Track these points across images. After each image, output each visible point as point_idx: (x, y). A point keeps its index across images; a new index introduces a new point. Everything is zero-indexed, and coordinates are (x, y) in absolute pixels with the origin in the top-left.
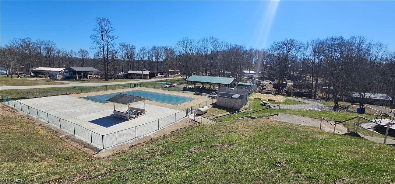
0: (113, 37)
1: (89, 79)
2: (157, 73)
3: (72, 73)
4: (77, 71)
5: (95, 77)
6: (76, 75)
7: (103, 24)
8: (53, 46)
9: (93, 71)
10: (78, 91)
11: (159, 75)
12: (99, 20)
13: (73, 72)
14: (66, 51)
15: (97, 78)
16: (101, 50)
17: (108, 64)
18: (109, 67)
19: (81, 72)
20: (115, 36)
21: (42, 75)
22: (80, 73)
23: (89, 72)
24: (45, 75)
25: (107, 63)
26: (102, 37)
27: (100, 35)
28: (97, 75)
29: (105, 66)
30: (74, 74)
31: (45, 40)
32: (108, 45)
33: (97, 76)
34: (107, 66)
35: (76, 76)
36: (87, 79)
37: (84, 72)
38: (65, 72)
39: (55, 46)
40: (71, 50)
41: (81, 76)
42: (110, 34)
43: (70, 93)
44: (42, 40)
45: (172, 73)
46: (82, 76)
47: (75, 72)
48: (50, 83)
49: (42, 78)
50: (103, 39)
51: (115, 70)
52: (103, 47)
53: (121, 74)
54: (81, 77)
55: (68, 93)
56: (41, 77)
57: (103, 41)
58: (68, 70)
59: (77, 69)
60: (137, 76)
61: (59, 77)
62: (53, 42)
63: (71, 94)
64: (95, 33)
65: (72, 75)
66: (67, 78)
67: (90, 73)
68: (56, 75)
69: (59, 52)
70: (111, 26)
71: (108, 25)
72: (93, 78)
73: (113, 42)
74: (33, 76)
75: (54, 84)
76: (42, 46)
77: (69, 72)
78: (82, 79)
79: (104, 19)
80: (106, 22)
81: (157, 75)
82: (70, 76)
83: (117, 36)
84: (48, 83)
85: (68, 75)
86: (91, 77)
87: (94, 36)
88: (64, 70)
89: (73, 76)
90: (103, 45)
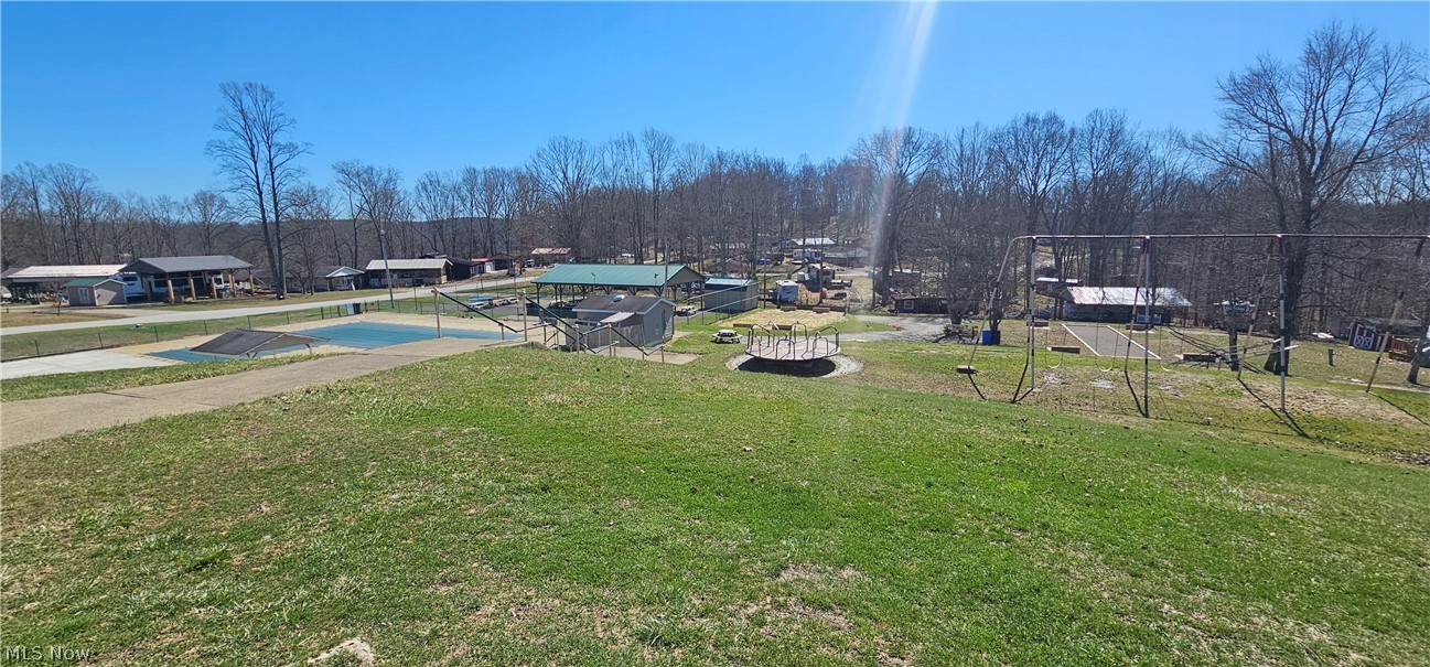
0: (291, 149)
1: (219, 296)
2: (483, 263)
3: (152, 279)
4: (170, 273)
5: (242, 289)
6: (166, 285)
7: (248, 102)
8: (87, 185)
9: (231, 271)
10: (148, 336)
11: (489, 269)
12: (232, 93)
13: (156, 276)
14: (142, 199)
15: (249, 292)
16: (252, 195)
17: (279, 241)
18: (284, 252)
19: (184, 274)
20: (300, 145)
21: (41, 295)
22: (180, 278)
23: (217, 272)
24: (51, 292)
25: (278, 238)
26: (252, 150)
27: (241, 142)
28: (248, 280)
29: (270, 250)
30: (158, 285)
31: (54, 165)
32: (275, 177)
33: (247, 286)
34: (279, 247)
35: (168, 291)
36: (212, 297)
37: (195, 273)
38: (126, 279)
39: (95, 184)
40: (165, 197)
41: (187, 289)
42: (280, 138)
43: (114, 343)
44: (39, 167)
45: (541, 261)
46: (190, 289)
47: (161, 277)
48: (61, 317)
49: (42, 304)
50: (253, 156)
51: (309, 261)
52: (258, 183)
53: (340, 273)
54: (188, 293)
55: (107, 343)
56: (35, 302)
57: (256, 163)
58: (139, 270)
59: (168, 264)
60: (402, 277)
61: (103, 296)
62: (88, 172)
63: (118, 346)
64: (225, 136)
65: (150, 288)
66: (134, 300)
67: (221, 276)
68: (91, 289)
69: (114, 205)
70: (280, 110)
71: (268, 109)
72: (233, 294)
73: (294, 163)
74: (9, 299)
75: (70, 321)
76: (43, 186)
77: (139, 278)
78: (189, 299)
79: (250, 87)
80: (259, 98)
81: (482, 271)
82: (143, 291)
83: (307, 144)
84: (49, 317)
85: (137, 288)
86: (224, 289)
87: (222, 147)
88: (121, 270)
89: (155, 289)
90: (257, 177)
